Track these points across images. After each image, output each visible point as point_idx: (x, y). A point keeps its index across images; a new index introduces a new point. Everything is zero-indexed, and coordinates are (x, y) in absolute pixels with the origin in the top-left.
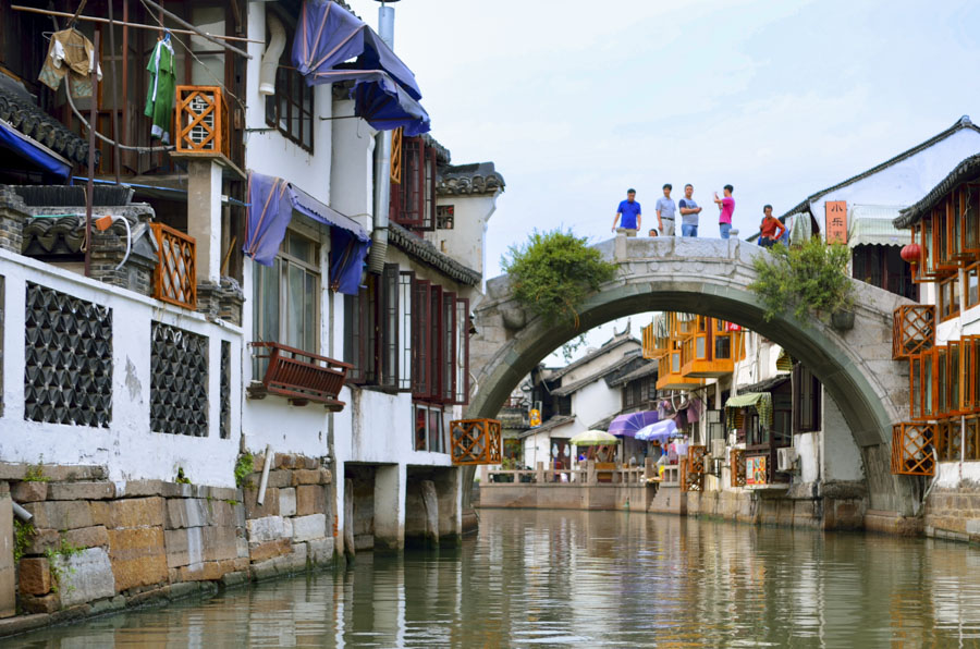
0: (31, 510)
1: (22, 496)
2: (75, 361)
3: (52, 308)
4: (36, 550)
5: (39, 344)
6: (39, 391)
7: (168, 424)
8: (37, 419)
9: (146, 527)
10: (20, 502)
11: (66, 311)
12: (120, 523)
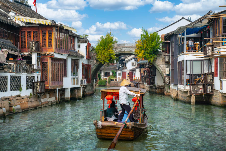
0: (10, 102)
1: (10, 100)
2: (16, 83)
3: (13, 77)
4: (11, 106)
5: (12, 82)
6: (12, 87)
7: (29, 88)
8: (11, 91)
9: (25, 102)
10: (9, 101)
11: (15, 77)
12: (22, 102)
